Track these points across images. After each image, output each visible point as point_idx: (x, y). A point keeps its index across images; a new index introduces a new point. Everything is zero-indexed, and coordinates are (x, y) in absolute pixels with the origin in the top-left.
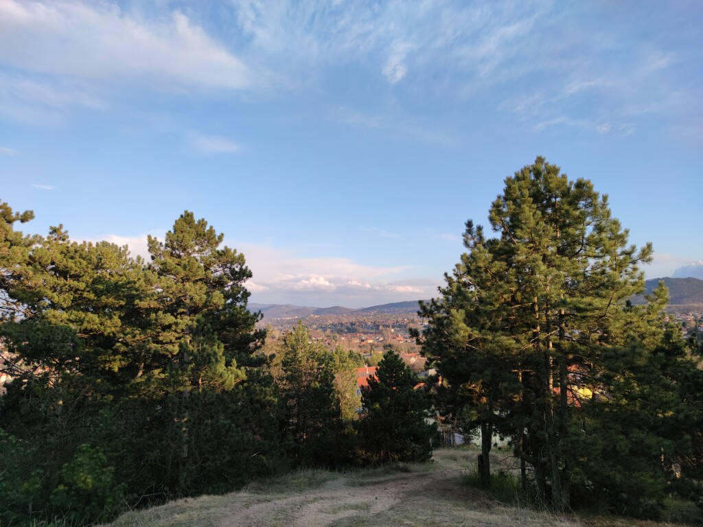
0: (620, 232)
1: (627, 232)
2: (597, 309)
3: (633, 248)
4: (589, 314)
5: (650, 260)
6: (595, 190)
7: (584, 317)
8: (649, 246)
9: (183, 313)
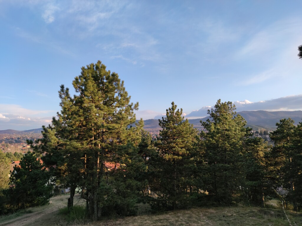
0: (128, 97)
1: (130, 97)
2: (116, 129)
3: (132, 104)
4: (113, 131)
5: (138, 109)
6: (119, 78)
7: (111, 132)
8: (138, 103)
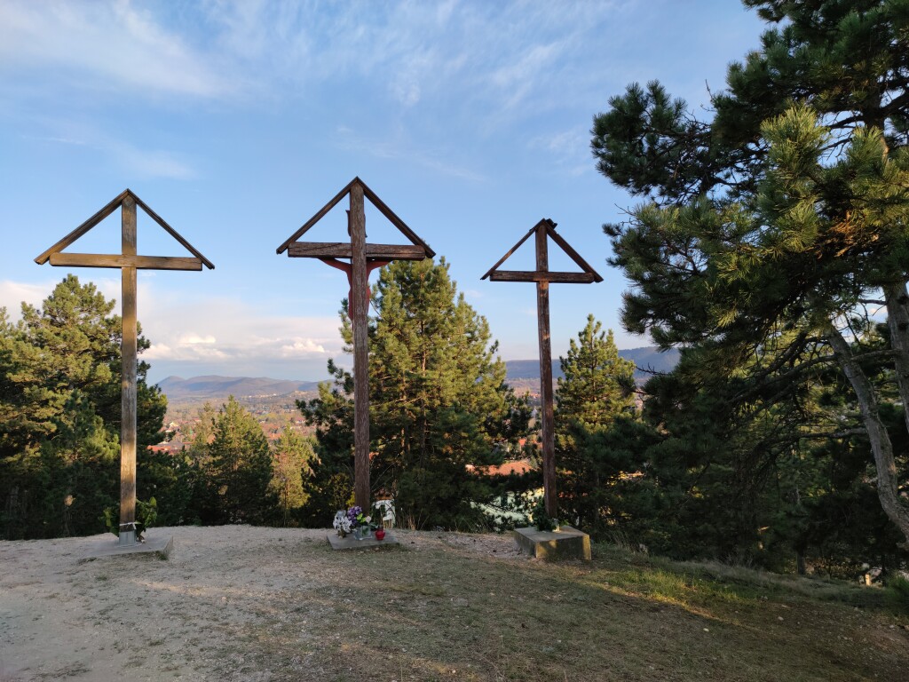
9: (63, 387)
